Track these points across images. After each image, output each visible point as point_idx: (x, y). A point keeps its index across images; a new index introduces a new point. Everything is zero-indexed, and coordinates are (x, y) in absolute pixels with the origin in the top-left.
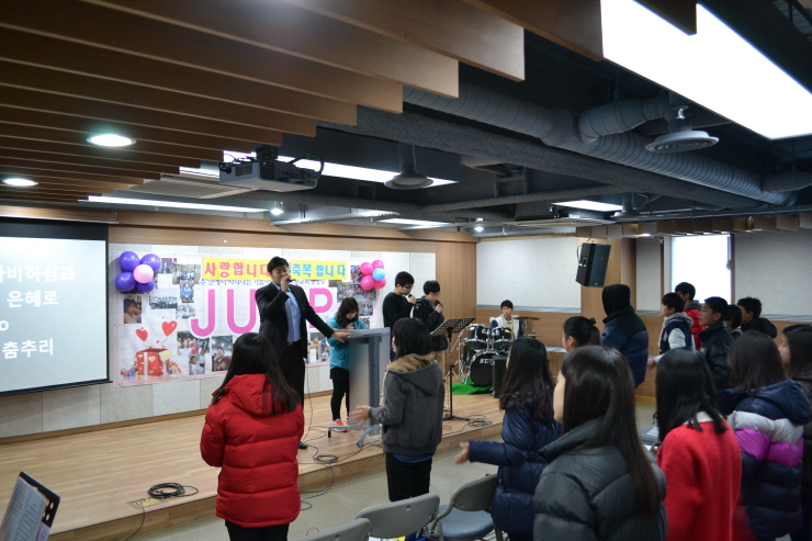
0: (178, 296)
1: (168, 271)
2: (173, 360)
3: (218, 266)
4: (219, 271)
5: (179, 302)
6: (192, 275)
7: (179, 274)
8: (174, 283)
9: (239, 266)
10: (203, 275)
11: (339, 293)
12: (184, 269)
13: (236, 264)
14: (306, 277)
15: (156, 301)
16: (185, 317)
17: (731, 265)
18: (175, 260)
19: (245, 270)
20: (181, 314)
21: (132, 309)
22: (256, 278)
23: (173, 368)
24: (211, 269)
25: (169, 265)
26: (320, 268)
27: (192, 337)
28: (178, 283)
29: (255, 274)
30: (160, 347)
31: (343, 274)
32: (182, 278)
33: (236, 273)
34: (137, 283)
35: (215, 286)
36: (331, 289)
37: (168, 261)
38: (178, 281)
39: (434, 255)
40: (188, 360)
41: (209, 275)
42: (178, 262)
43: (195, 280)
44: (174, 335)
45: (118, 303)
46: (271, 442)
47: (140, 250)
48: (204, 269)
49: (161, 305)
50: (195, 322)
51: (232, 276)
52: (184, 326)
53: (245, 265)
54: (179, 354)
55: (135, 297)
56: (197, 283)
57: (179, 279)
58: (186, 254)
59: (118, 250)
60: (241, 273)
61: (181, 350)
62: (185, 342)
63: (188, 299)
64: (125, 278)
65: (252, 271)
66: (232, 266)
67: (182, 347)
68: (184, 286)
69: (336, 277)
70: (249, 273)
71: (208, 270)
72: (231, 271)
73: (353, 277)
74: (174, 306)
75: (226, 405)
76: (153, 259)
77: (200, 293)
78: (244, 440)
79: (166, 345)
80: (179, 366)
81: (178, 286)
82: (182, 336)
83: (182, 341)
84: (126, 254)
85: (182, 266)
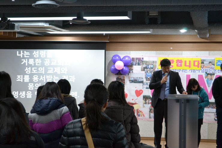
0: (144, 77)
1: (139, 64)
2: (140, 109)
6: (152, 66)
7: (144, 66)
8: (142, 70)
12: (147, 64)
13: (178, 61)
15: (132, 79)
18: (143, 58)
19: (183, 64)
22: (190, 69)
23: (140, 113)
25: (140, 61)
28: (144, 70)
29: (190, 66)
30: (134, 102)
32: (146, 68)
33: (177, 65)
34: (117, 70)
38: (144, 69)
40: (149, 110)
42: (144, 60)
44: (141, 97)
45: (114, 79)
47: (122, 54)
49: (135, 81)
52: (147, 92)
53: (183, 61)
54: (144, 107)
57: (144, 68)
58: (149, 55)
59: (111, 54)
60: (181, 66)
61: (145, 105)
62: (147, 101)
65: (188, 64)
66: (175, 61)
67: (146, 103)
68: (147, 72)
70: (185, 65)
72: (175, 64)
74: (142, 82)
76: (127, 58)
79: (137, 101)
80: (144, 113)
81: (144, 72)
83: (145, 100)
84: (115, 56)
85: (146, 62)
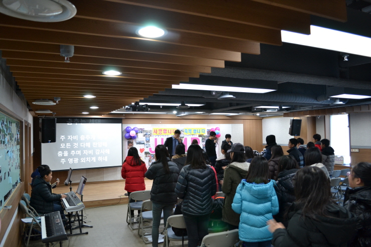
0: (145, 140)
1: (141, 133)
3: (158, 130)
4: (158, 132)
5: (145, 142)
6: (149, 133)
7: (145, 133)
8: (143, 136)
9: (165, 130)
10: (153, 134)
11: (202, 139)
14: (190, 134)
15: (138, 142)
16: (147, 147)
17: (349, 126)
19: (167, 132)
20: (146, 146)
21: (130, 144)
24: (156, 132)
25: (142, 130)
26: (195, 130)
27: (149, 154)
31: (204, 132)
32: (146, 135)
34: (131, 137)
35: (157, 137)
36: (199, 138)
37: (142, 129)
39: (242, 125)
40: (148, 161)
41: (155, 134)
42: (145, 129)
43: (150, 135)
44: (144, 153)
45: (126, 143)
46: (135, 172)
47: (132, 126)
48: (153, 131)
49: (139, 143)
50: (150, 149)
51: (163, 134)
52: (147, 150)
53: (167, 130)
54: (145, 159)
55: (131, 141)
56: (151, 136)
58: (147, 127)
59: (125, 126)
63: (148, 141)
64: (127, 135)
65: (170, 132)
66: (163, 130)
67: (146, 157)
68: (147, 137)
69: (201, 133)
71: (155, 132)
72: (162, 132)
73: (208, 133)
74: (144, 144)
75: (126, 163)
76: (136, 129)
77: (152, 139)
78: (129, 171)
79: (142, 156)
81: (145, 137)
82: (146, 153)
83: (146, 155)
84: (128, 127)
85: (146, 131)
